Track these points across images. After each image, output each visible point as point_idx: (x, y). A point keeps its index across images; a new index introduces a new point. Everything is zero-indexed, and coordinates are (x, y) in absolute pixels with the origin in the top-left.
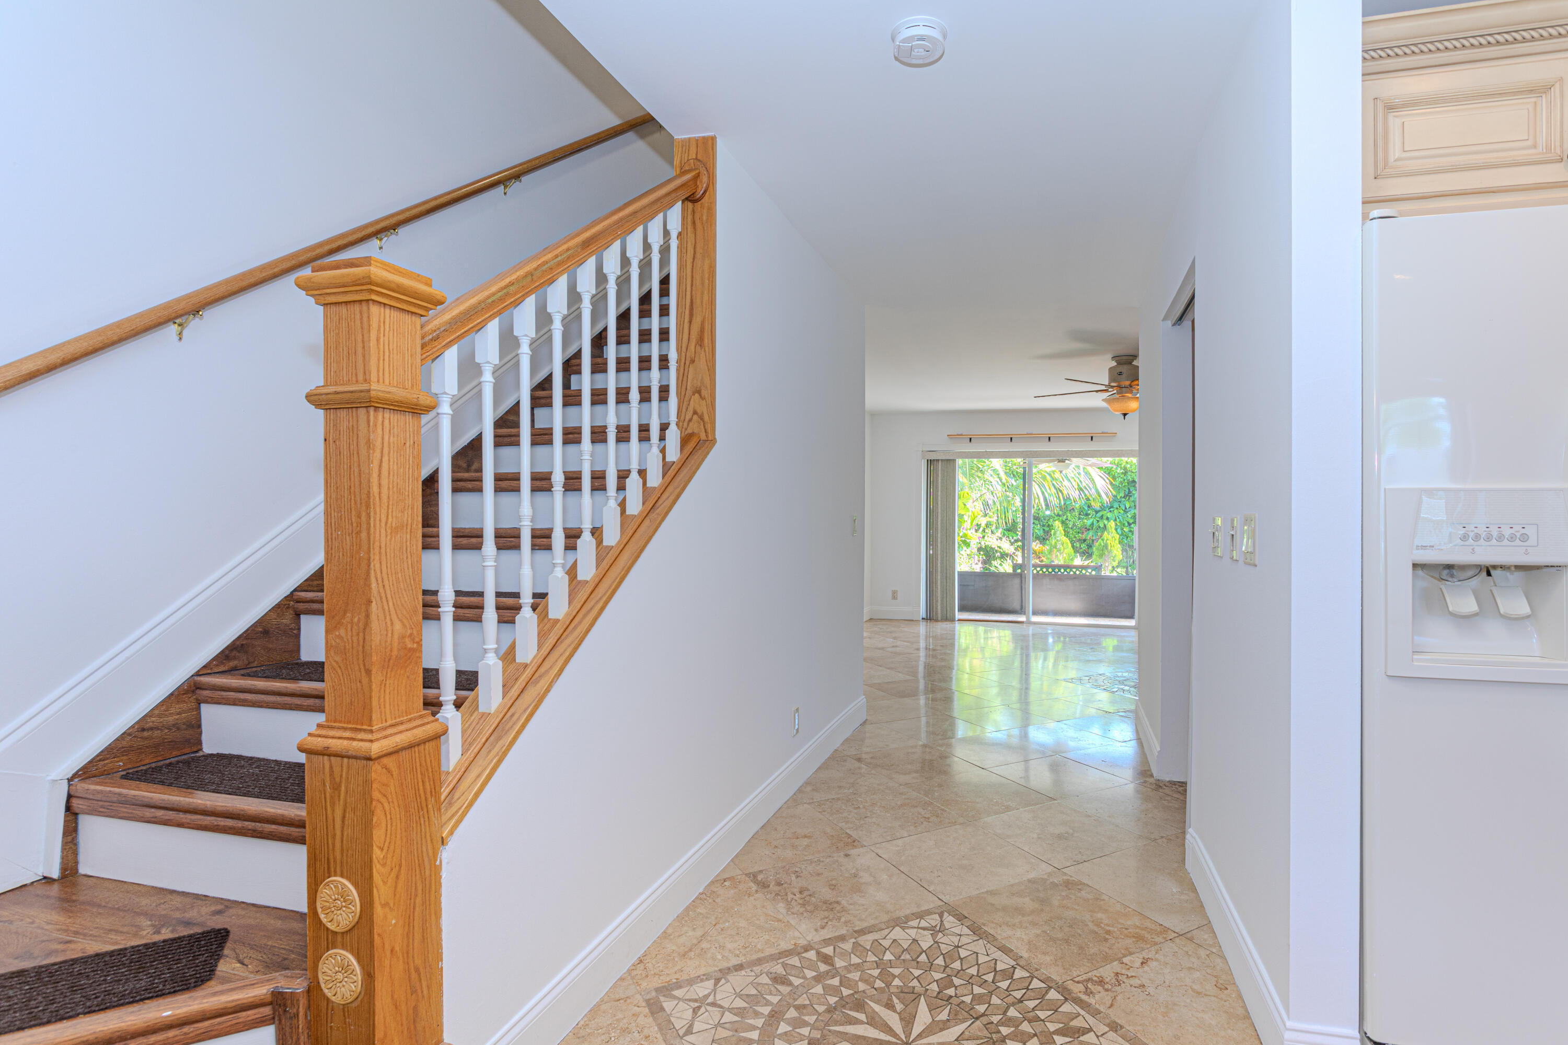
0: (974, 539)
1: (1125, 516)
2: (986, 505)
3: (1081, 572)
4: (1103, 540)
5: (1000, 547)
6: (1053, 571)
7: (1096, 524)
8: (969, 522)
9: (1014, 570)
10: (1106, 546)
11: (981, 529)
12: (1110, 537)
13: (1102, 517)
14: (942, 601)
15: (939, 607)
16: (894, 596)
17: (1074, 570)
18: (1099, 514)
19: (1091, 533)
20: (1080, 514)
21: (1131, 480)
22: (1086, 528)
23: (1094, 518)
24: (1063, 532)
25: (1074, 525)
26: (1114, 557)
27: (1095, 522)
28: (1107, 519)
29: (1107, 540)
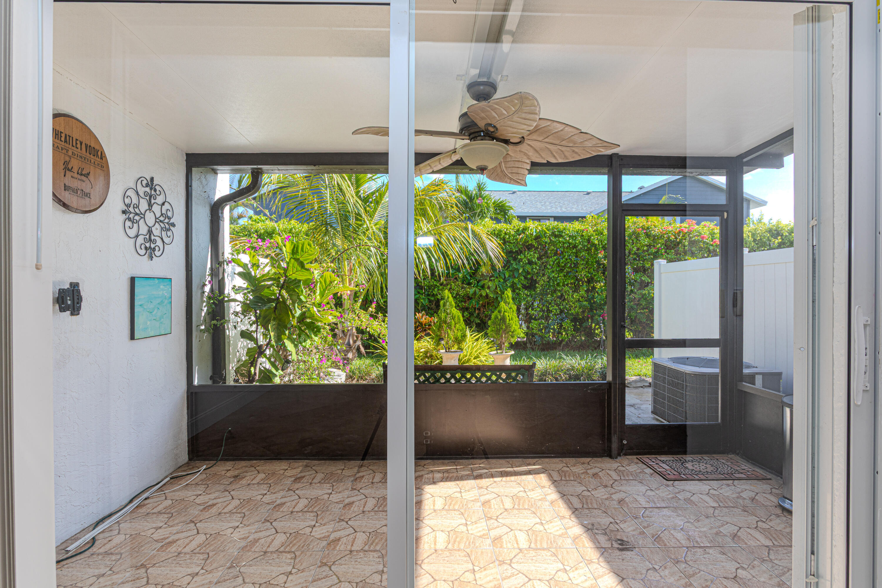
1: (505, 284)
4: (499, 312)
7: (478, 293)
10: (503, 319)
12: (506, 308)
19: (474, 301)
20: (463, 283)
21: (509, 250)
22: (469, 297)
23: (477, 287)
24: (453, 303)
25: (457, 294)
26: (513, 332)
27: (477, 290)
28: (489, 288)
29: (505, 311)
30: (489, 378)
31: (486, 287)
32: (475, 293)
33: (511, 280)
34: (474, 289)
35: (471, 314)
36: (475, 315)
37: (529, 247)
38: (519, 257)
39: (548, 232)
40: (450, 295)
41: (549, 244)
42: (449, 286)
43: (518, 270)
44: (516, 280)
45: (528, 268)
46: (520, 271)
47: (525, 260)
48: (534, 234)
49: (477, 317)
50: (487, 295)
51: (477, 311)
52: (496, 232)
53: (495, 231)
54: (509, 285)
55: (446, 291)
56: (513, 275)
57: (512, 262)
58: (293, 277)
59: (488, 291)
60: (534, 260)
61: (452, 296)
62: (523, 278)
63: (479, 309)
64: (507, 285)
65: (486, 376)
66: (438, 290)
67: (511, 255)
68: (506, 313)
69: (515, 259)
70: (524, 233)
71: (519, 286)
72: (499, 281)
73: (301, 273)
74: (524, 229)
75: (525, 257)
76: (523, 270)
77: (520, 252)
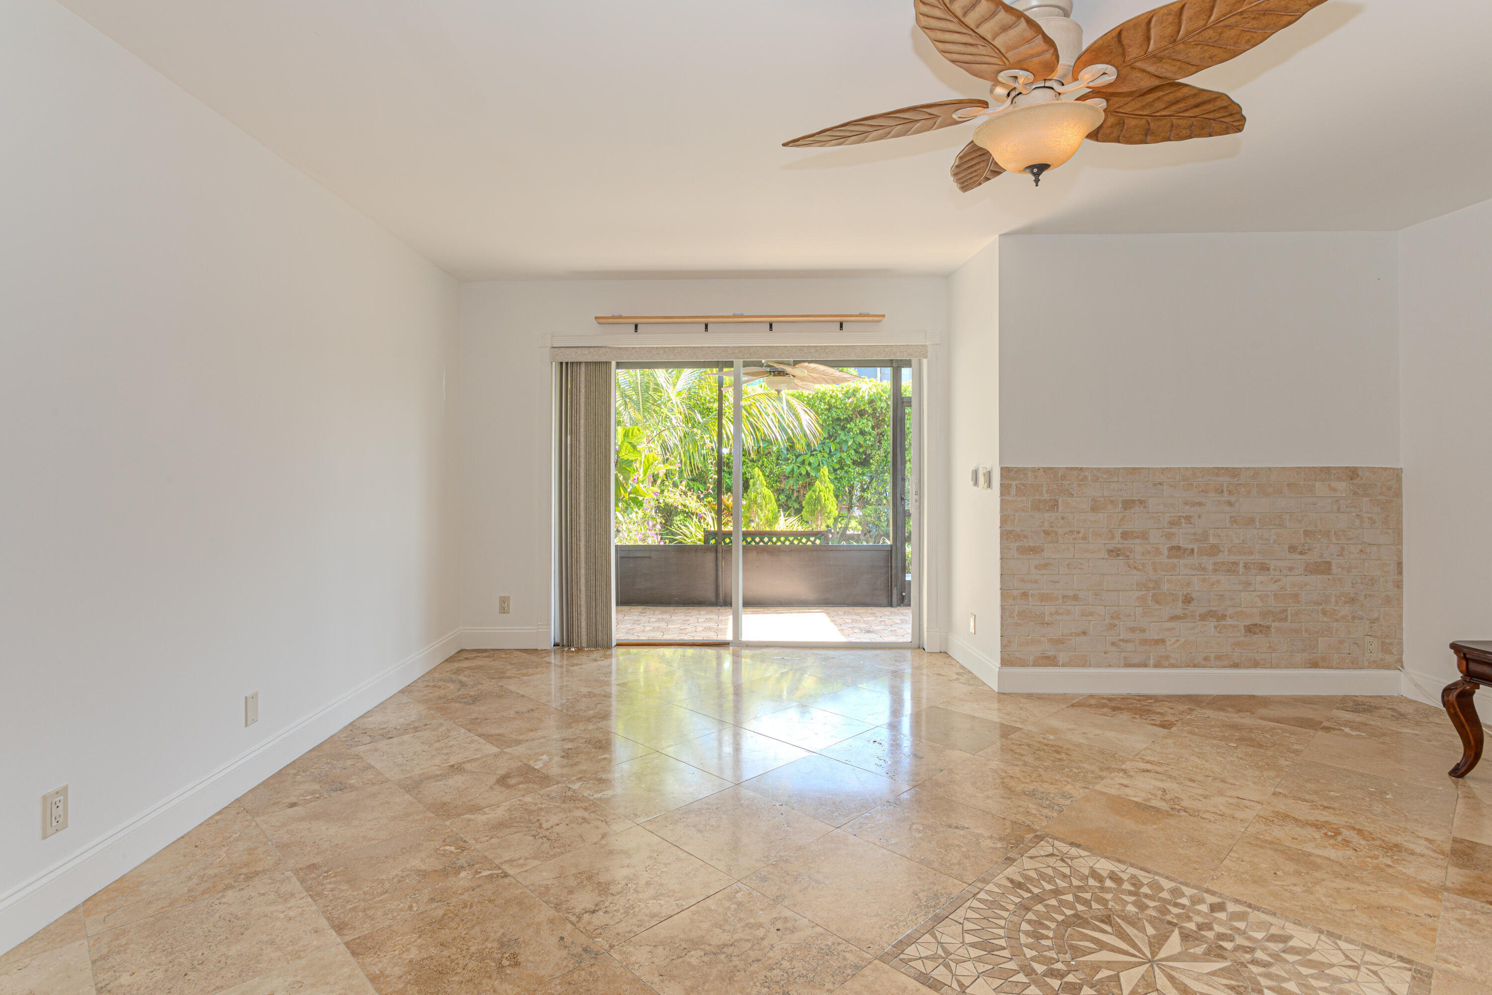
0: (648, 493)
1: (830, 460)
2: (665, 448)
3: (800, 541)
4: (814, 491)
5: (684, 506)
6: (761, 540)
7: (796, 471)
8: (641, 471)
9: (706, 540)
10: (818, 499)
11: (659, 482)
12: (822, 488)
13: (803, 462)
14: (588, 613)
15: (584, 624)
16: (504, 608)
17: (791, 538)
18: (800, 459)
19: (791, 481)
20: (778, 459)
21: (836, 417)
22: (785, 476)
23: (795, 464)
24: (764, 482)
25: (771, 472)
26: (829, 513)
27: (796, 468)
28: (810, 464)
29: (820, 491)
30: (792, 542)
31: (807, 463)
32: (793, 470)
33: (838, 455)
34: (791, 466)
35: (789, 497)
36: (793, 498)
37: (862, 413)
38: (848, 426)
39: (884, 395)
40: (761, 473)
41: (886, 410)
42: (760, 463)
43: (846, 442)
44: (844, 455)
45: (860, 439)
46: (850, 444)
47: (856, 430)
48: (866, 398)
49: (795, 501)
50: (808, 474)
51: (795, 494)
52: (819, 395)
53: (817, 393)
54: (835, 461)
55: (757, 469)
56: (841, 448)
57: (839, 432)
58: (626, 458)
59: (809, 468)
60: (867, 430)
61: (764, 475)
62: (853, 452)
63: (798, 491)
64: (833, 461)
65: (789, 541)
66: (747, 467)
67: (838, 423)
68: (821, 493)
69: (843, 428)
70: (855, 396)
71: (849, 462)
72: (823, 457)
73: (632, 454)
74: (854, 391)
75: (856, 425)
76: (854, 441)
77: (849, 420)
